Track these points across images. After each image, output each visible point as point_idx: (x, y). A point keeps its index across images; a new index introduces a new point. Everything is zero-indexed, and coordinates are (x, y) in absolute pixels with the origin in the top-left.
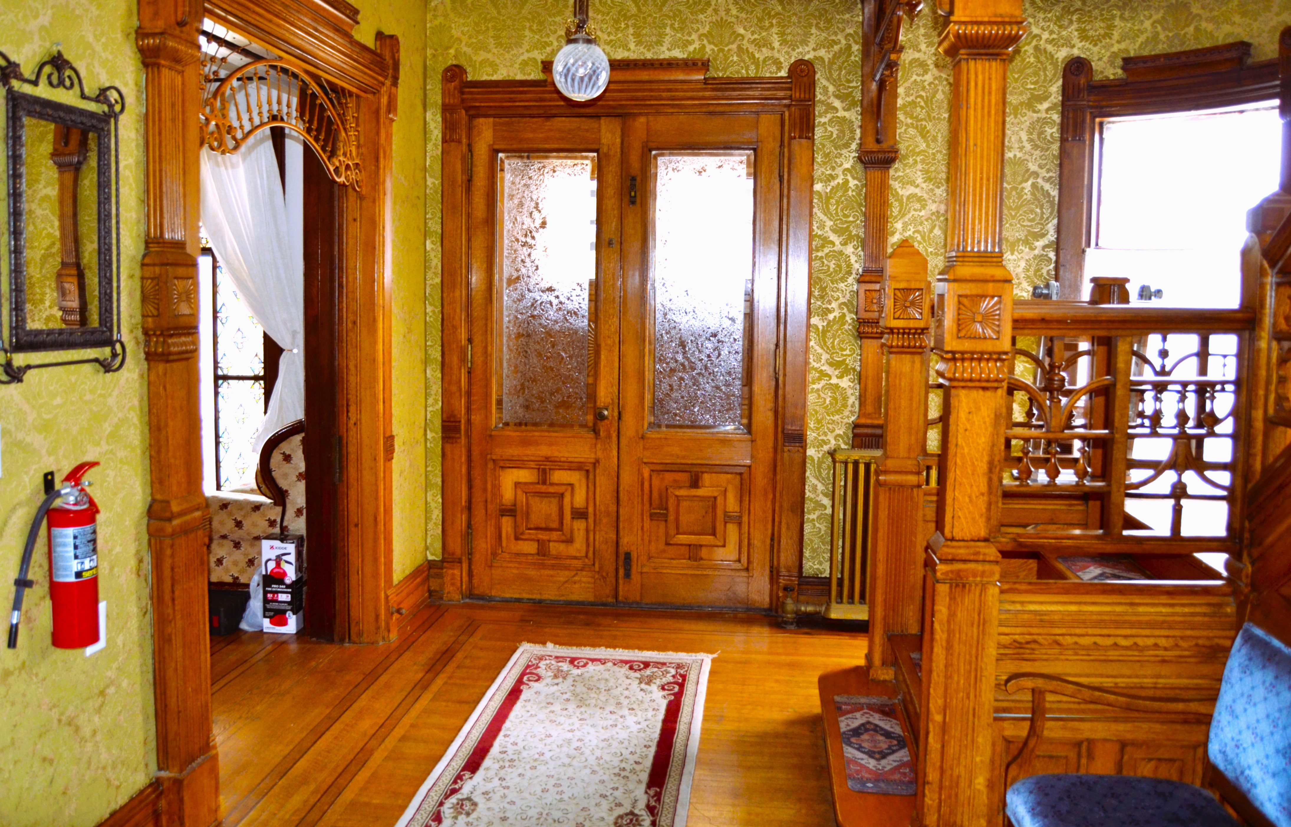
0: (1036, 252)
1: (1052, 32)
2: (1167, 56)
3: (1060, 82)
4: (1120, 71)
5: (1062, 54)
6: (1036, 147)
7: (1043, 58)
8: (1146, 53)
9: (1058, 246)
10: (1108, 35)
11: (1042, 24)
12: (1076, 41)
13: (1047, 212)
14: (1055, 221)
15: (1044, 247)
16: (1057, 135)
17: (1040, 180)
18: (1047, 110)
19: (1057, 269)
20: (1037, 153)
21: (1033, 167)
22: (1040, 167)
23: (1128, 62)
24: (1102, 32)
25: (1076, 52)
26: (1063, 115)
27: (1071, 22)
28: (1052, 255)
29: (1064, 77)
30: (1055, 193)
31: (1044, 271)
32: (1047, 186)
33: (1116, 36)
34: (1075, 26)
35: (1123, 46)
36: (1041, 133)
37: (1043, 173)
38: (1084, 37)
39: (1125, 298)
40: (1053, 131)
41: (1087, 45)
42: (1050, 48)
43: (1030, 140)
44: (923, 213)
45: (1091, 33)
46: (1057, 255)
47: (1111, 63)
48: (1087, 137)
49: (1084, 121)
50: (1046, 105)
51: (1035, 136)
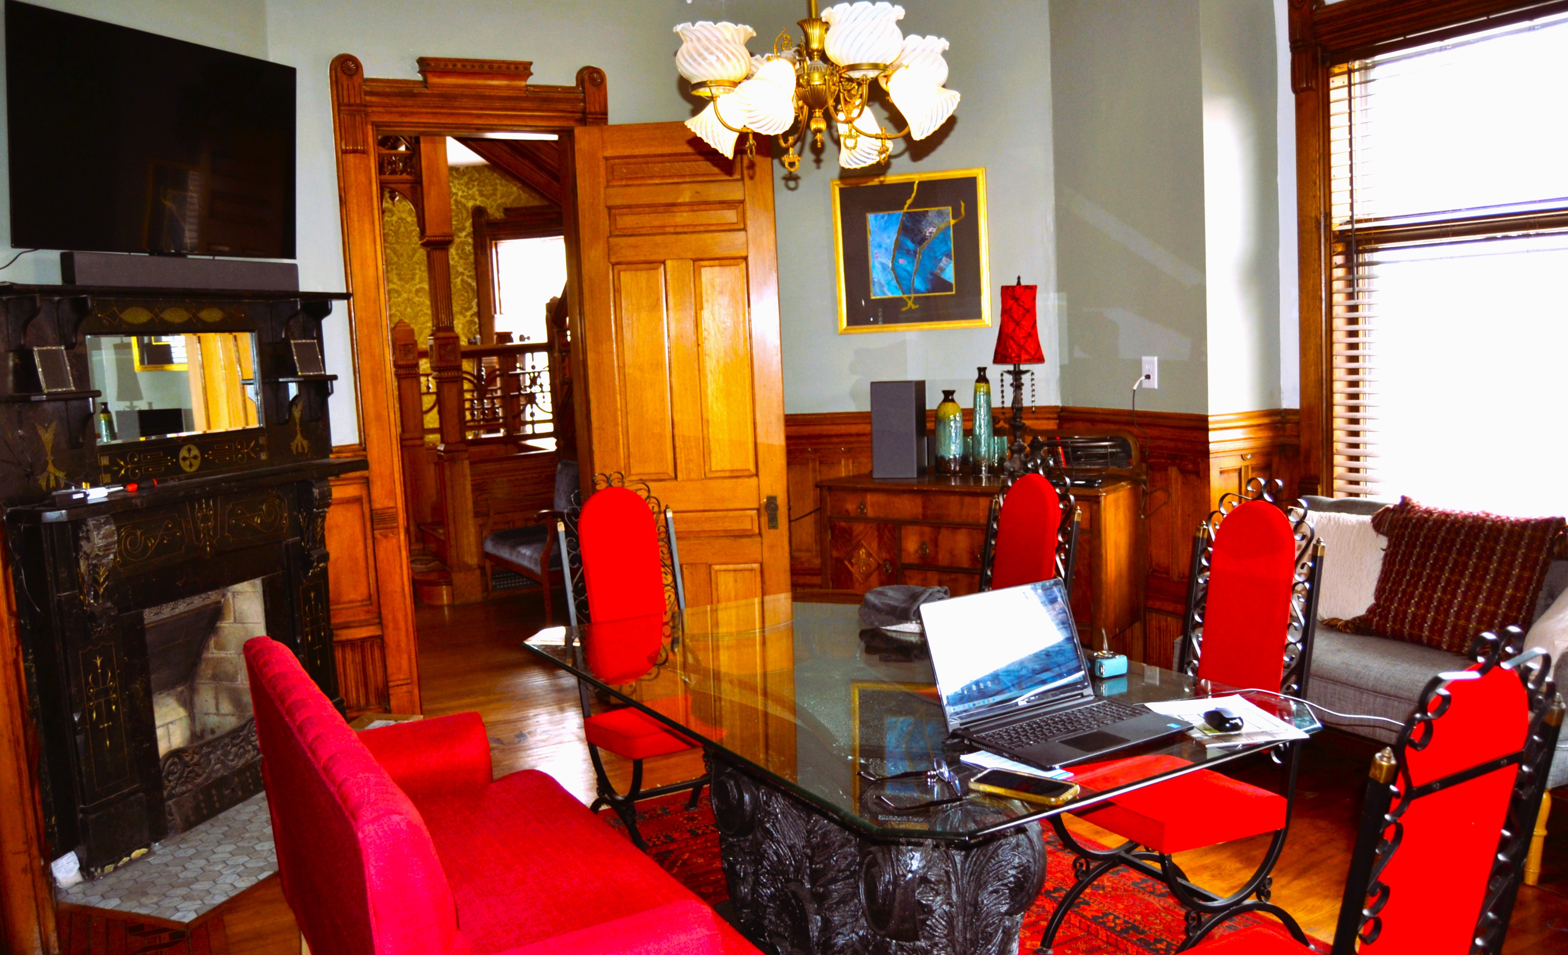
0: (468, 318)
1: (463, 192)
2: (526, 208)
3: (471, 220)
4: (502, 214)
5: (470, 204)
6: (461, 258)
7: (460, 207)
8: (515, 205)
9: (479, 314)
10: (494, 194)
11: (457, 186)
12: (477, 197)
13: (471, 295)
14: (476, 300)
15: (472, 316)
16: (472, 251)
17: (465, 277)
18: (465, 236)
19: (480, 327)
20: (462, 261)
21: (460, 270)
22: (465, 269)
23: (506, 210)
24: (491, 192)
25: (478, 203)
26: (474, 239)
27: (474, 186)
28: (476, 320)
29: (473, 218)
30: (474, 284)
31: (473, 329)
32: (470, 280)
33: (499, 195)
34: (475, 189)
35: (503, 200)
36: (463, 250)
37: (466, 273)
38: (481, 194)
39: (511, 340)
40: (469, 249)
41: (484, 199)
42: (463, 200)
43: (458, 254)
44: (399, 299)
45: (485, 192)
46: (479, 319)
47: (498, 209)
48: (489, 252)
49: (486, 244)
50: (464, 234)
51: (460, 252)
